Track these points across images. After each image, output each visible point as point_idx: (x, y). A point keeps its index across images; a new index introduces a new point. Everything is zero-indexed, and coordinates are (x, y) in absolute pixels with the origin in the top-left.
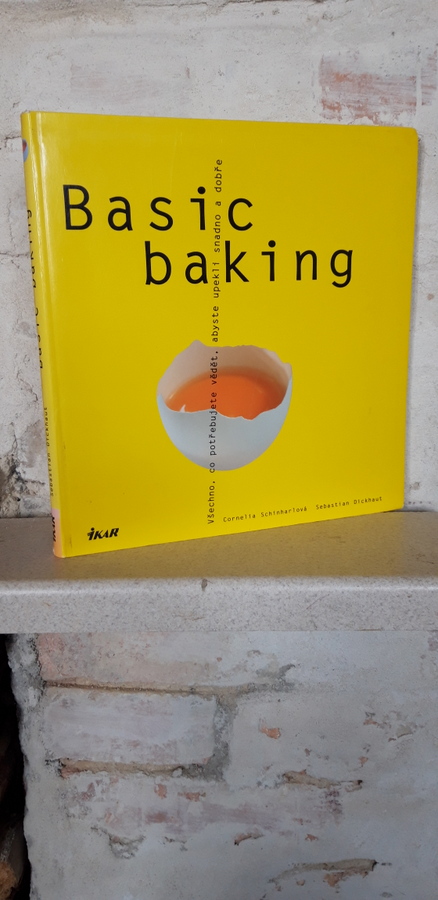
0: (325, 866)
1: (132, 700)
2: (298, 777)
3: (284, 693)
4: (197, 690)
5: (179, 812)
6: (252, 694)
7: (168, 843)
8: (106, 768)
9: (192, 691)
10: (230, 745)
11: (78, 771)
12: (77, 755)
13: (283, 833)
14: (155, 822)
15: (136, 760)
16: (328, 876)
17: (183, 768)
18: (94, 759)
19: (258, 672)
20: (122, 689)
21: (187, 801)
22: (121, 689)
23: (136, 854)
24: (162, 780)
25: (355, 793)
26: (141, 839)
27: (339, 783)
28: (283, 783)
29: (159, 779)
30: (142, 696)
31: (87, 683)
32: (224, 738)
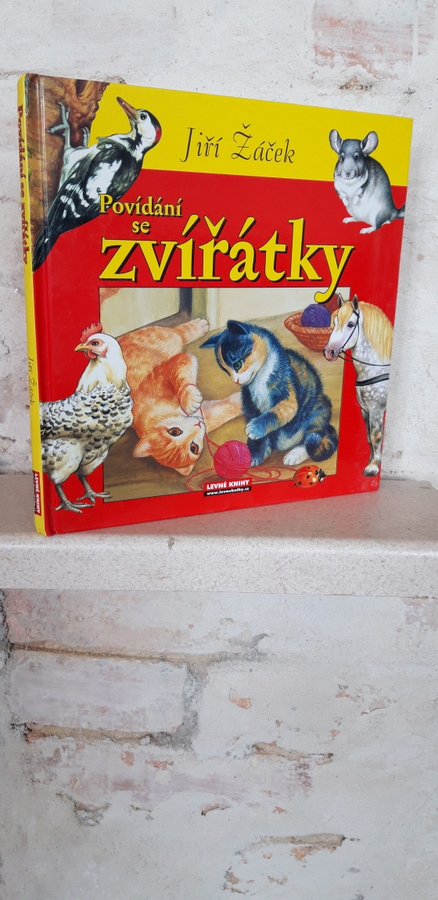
0: (293, 840)
1: (101, 665)
2: (268, 748)
3: (256, 663)
4: (168, 657)
5: (145, 781)
6: (222, 663)
7: (133, 811)
8: (73, 733)
9: (163, 659)
10: (200, 714)
11: (44, 736)
12: (43, 719)
13: (251, 805)
14: (122, 789)
15: (104, 726)
16: (295, 850)
17: (151, 736)
18: (60, 724)
19: (230, 641)
20: (91, 654)
21: (155, 769)
22: (89, 654)
23: (101, 822)
24: (130, 748)
25: (325, 766)
26: (107, 807)
27: (309, 756)
28: (253, 754)
29: (126, 746)
30: (111, 662)
31: (56, 647)
32: (194, 707)
